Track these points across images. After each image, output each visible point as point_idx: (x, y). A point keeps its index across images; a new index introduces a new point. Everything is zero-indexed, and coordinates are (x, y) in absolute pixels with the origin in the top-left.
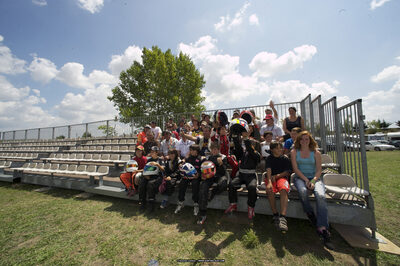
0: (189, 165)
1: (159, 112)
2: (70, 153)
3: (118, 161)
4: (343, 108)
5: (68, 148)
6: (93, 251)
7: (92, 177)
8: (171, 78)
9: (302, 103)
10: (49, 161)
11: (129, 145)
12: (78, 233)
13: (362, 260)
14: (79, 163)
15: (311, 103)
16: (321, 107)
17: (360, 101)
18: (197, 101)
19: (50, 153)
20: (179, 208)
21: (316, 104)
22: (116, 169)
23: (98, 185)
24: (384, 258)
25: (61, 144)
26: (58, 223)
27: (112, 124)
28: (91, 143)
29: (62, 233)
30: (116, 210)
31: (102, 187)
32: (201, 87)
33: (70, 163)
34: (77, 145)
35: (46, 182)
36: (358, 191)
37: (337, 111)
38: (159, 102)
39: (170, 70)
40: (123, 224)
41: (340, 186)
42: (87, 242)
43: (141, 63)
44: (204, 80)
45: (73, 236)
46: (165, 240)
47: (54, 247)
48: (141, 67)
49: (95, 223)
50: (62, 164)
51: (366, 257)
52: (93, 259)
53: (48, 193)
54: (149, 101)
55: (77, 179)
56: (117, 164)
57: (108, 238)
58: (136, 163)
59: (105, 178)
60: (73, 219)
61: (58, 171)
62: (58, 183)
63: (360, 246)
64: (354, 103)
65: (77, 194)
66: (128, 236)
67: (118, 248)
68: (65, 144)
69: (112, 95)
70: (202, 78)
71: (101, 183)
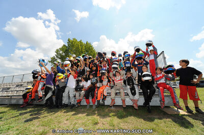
5: (21, 85)
25: (17, 84)
35: (7, 102)
43: (67, 45)
48: (67, 47)
53: (7, 107)
69: (50, 60)
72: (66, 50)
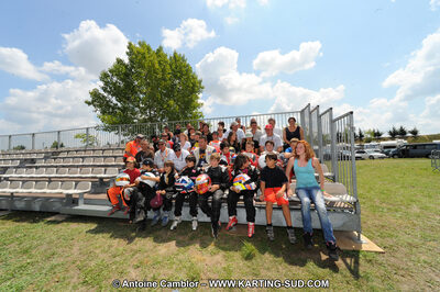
0: (186, 178)
1: (151, 119)
2: (37, 168)
3: (103, 175)
4: (338, 119)
5: (33, 161)
6: (75, 280)
7: (69, 196)
8: (164, 80)
9: (302, 112)
10: (6, 179)
11: (115, 157)
12: (54, 262)
13: (348, 261)
14: (50, 180)
15: (310, 113)
16: (319, 117)
17: (352, 113)
18: (195, 108)
19: (6, 168)
20: (175, 224)
21: (314, 114)
22: (100, 185)
23: (77, 204)
24: (365, 256)
25: (21, 157)
26: (26, 252)
27: (93, 133)
28: (65, 155)
29: (32, 264)
30: (102, 232)
31: (81, 207)
32: (199, 92)
33: (37, 181)
34: (46, 158)
35: (4, 205)
36: (349, 198)
37: (333, 122)
38: (150, 107)
39: (163, 71)
40: (110, 246)
41: (334, 194)
42: (67, 271)
43: (127, 61)
44: (202, 84)
45: (47, 265)
46: (160, 259)
47: (21, 281)
48: (126, 66)
49: (75, 249)
50: (25, 181)
51: (351, 257)
52: (75, 287)
53: (8, 218)
54: (138, 106)
55: (48, 199)
56: (101, 179)
57: (93, 264)
58: (127, 176)
59: (86, 196)
60: (45, 246)
61: (20, 191)
62: (20, 205)
63: (348, 248)
64: (346, 115)
65: (48, 217)
66: (118, 259)
67: (105, 273)
68: (28, 157)
69: (90, 100)
70: (200, 82)
71: (81, 202)
72: (127, 75)
